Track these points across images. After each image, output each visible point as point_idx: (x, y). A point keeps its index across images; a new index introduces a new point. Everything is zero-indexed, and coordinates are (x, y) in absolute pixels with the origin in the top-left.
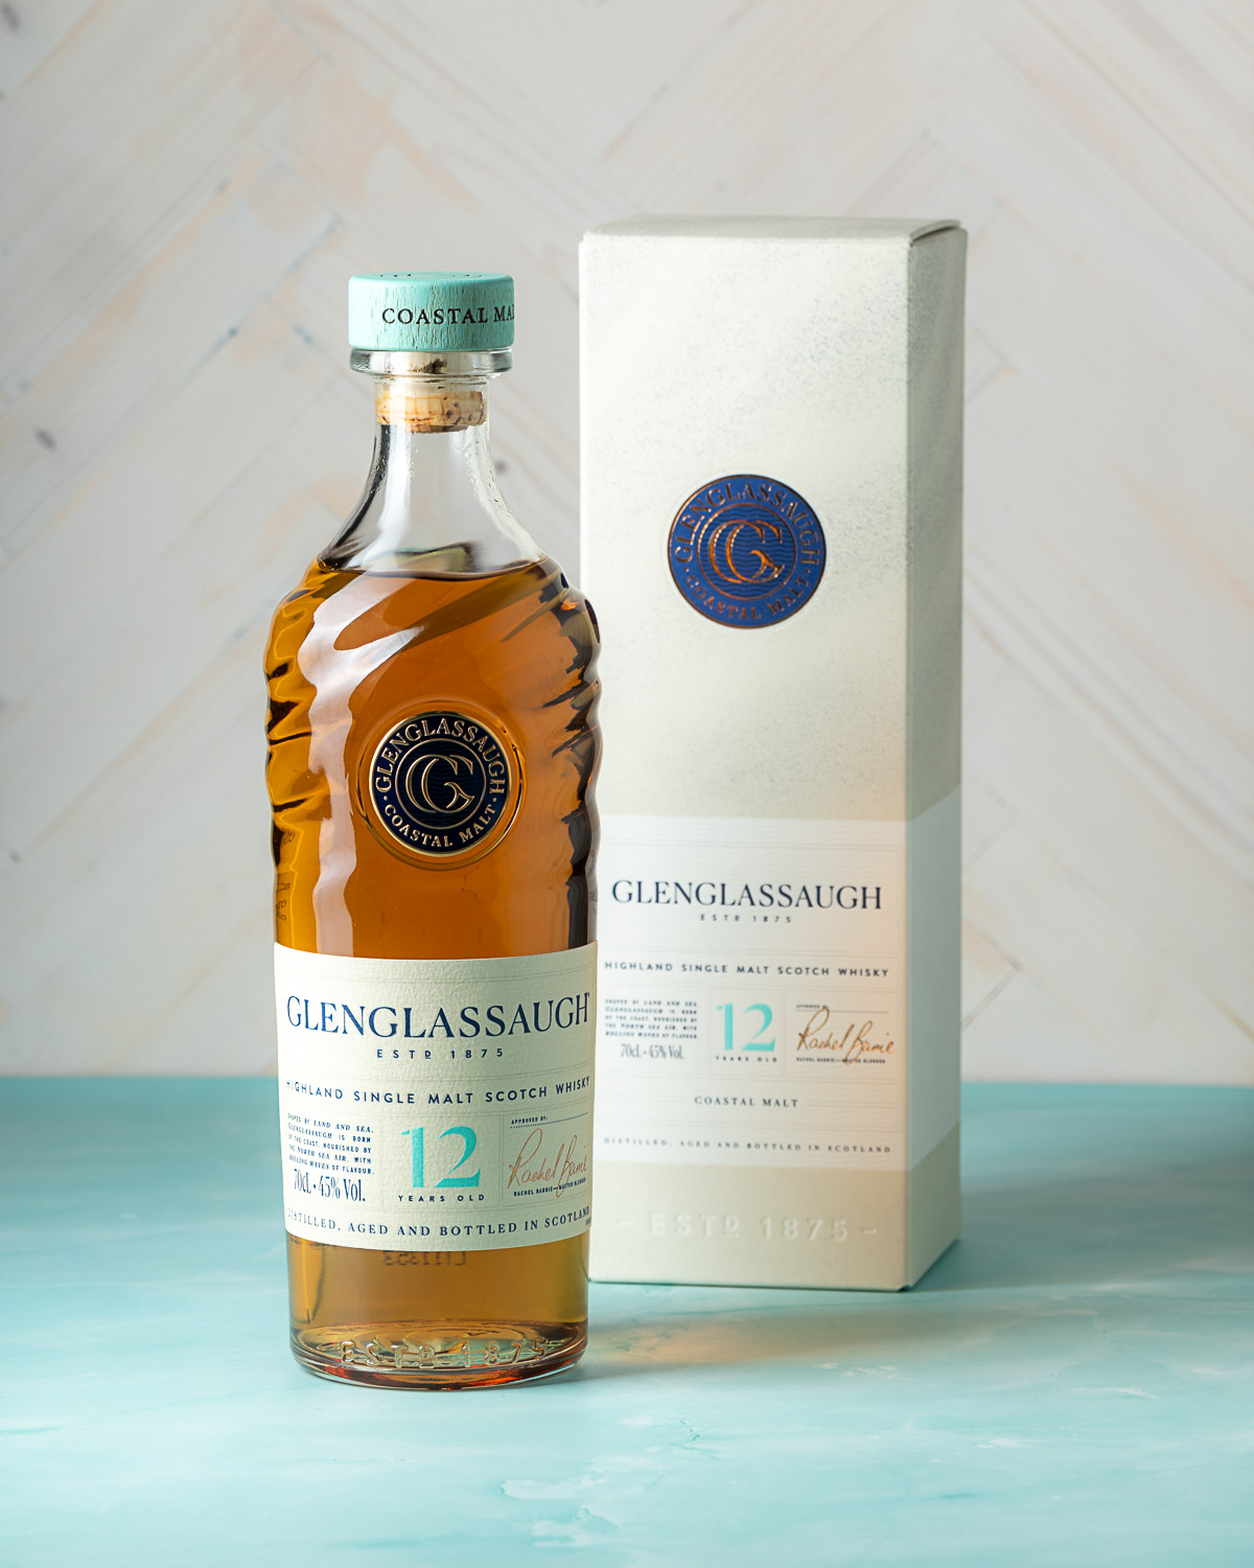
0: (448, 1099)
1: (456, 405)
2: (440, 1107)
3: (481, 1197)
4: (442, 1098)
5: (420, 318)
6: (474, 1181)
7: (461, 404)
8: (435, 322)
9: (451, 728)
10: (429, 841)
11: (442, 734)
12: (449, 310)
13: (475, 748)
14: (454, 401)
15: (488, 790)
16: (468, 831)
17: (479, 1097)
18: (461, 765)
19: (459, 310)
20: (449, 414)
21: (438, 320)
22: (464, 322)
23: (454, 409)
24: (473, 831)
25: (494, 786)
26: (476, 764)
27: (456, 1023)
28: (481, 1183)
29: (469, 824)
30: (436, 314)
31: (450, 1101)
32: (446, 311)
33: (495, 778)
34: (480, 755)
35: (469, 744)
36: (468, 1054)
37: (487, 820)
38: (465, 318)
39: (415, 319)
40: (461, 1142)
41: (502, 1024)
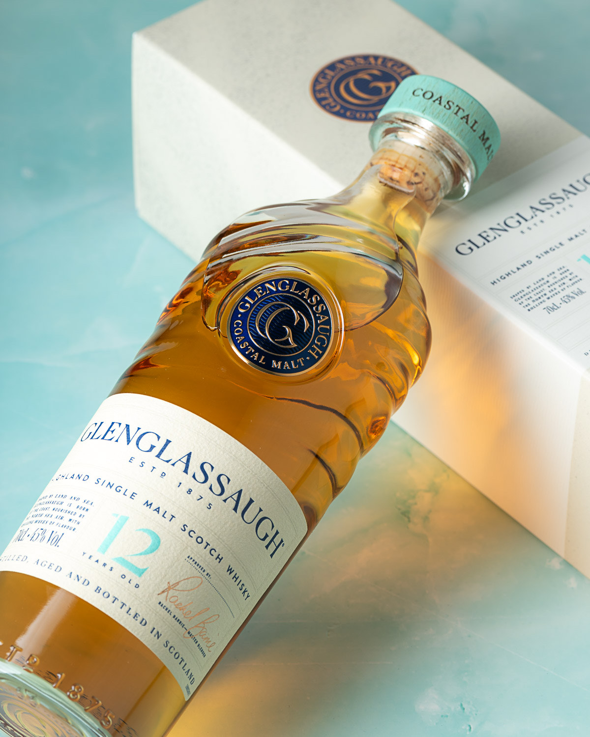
0: (157, 510)
1: (424, 174)
2: (149, 511)
3: (137, 586)
4: (154, 507)
5: (437, 99)
6: (141, 572)
7: (427, 176)
8: (445, 106)
9: (310, 296)
10: (251, 353)
11: (302, 296)
12: (457, 106)
13: (317, 319)
14: (424, 171)
15: (308, 349)
16: (279, 363)
17: (178, 523)
18: (301, 321)
19: (464, 110)
20: (416, 175)
21: (447, 106)
22: (462, 118)
23: (421, 174)
24: (282, 365)
25: (313, 350)
26: (311, 328)
27: (194, 467)
28: (143, 578)
29: (283, 360)
30: (448, 102)
31: (158, 512)
32: (455, 105)
33: (317, 345)
34: (317, 325)
35: (314, 313)
36: (190, 491)
37: (296, 366)
38: (464, 117)
39: (434, 98)
40: (149, 542)
41: (223, 491)
